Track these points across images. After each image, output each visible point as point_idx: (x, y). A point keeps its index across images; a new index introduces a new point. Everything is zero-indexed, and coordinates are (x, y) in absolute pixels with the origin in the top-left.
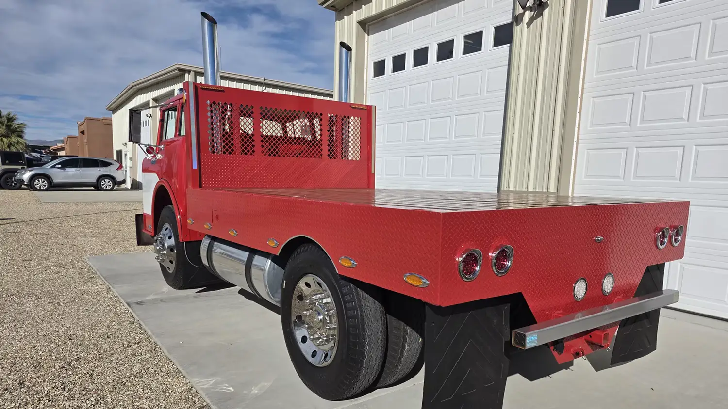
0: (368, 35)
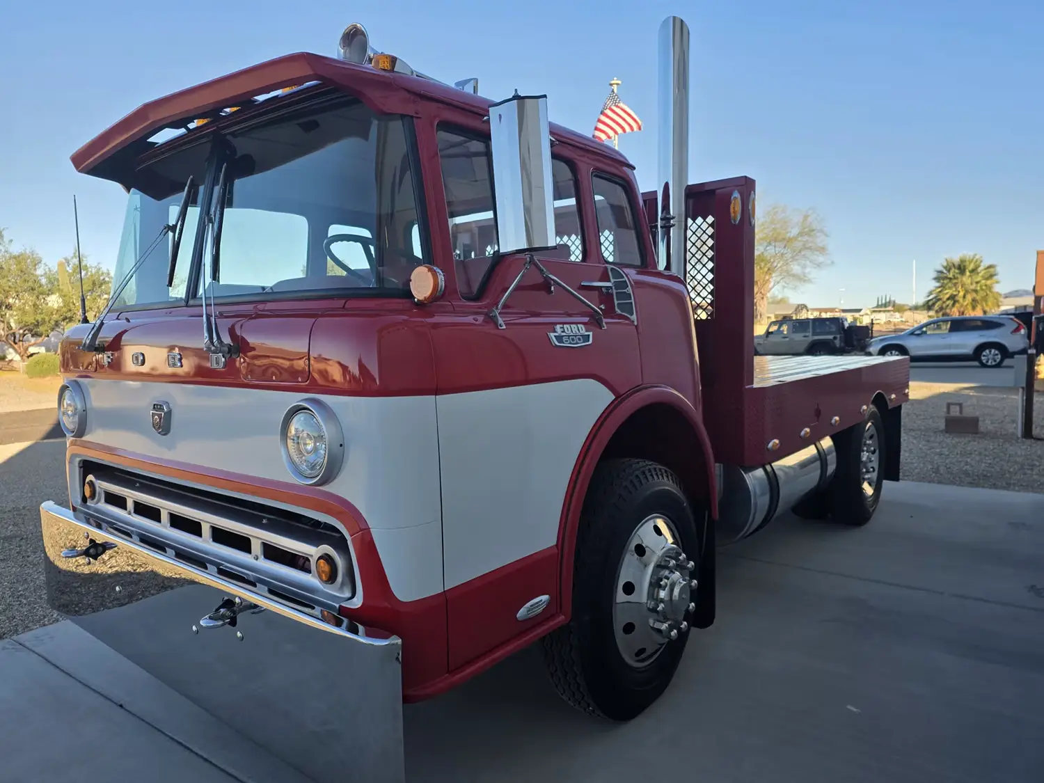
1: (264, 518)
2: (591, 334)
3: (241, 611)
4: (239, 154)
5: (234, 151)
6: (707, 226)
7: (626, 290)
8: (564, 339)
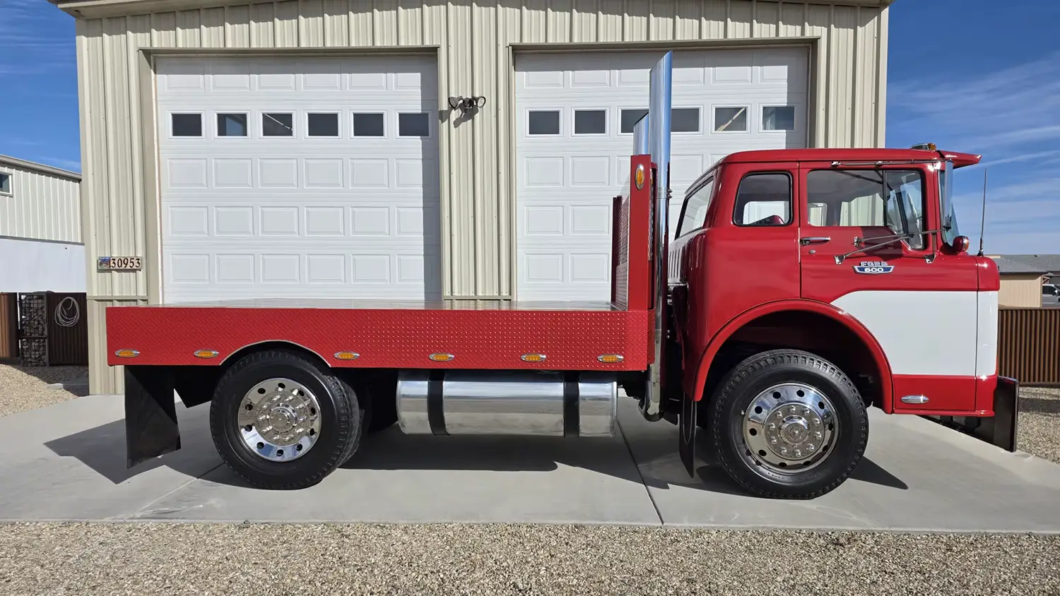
0: (155, 73)
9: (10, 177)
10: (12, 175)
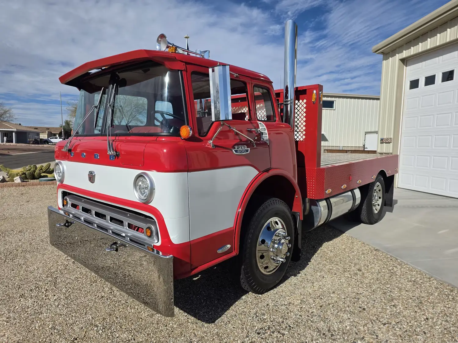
0: (406, 66)
1: (128, 214)
2: (249, 149)
3: (120, 246)
4: (121, 78)
5: (119, 78)
6: (304, 103)
7: (265, 132)
8: (238, 151)
9: (335, 102)
10: (336, 101)
